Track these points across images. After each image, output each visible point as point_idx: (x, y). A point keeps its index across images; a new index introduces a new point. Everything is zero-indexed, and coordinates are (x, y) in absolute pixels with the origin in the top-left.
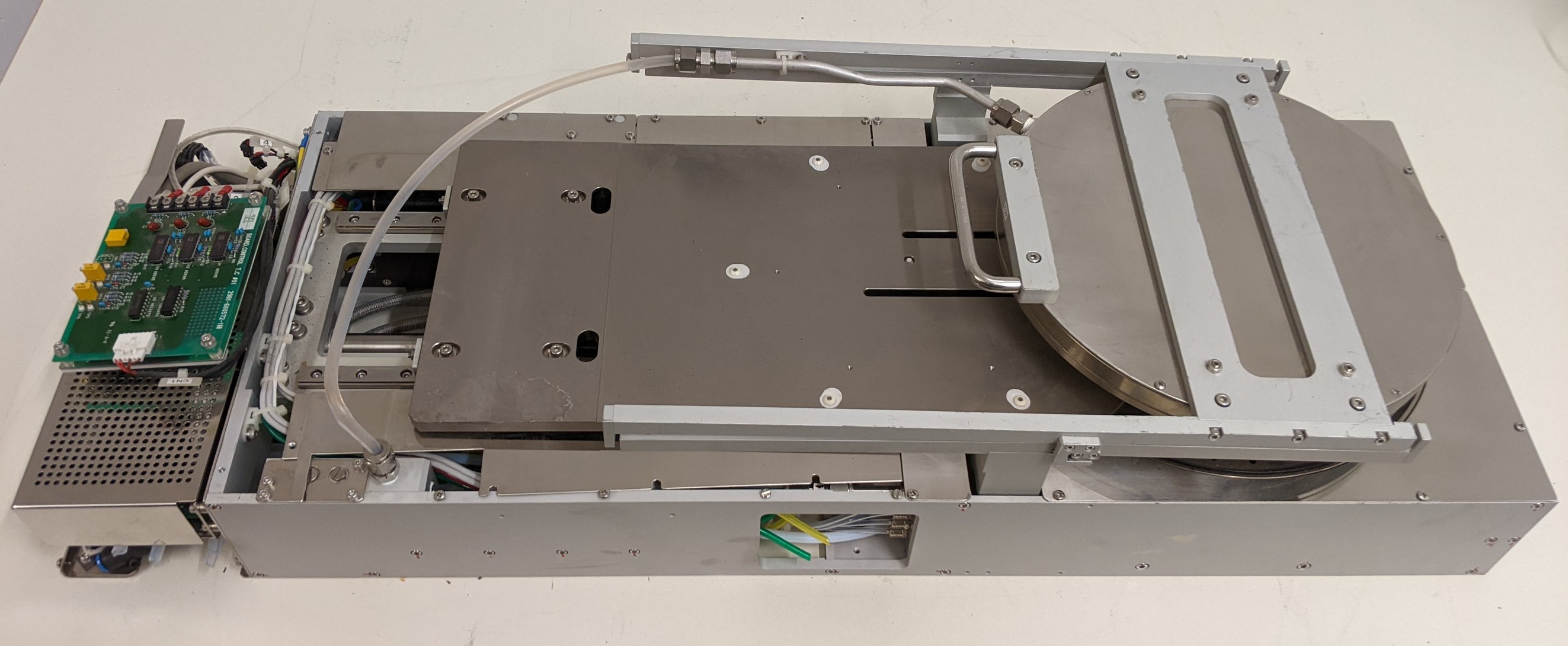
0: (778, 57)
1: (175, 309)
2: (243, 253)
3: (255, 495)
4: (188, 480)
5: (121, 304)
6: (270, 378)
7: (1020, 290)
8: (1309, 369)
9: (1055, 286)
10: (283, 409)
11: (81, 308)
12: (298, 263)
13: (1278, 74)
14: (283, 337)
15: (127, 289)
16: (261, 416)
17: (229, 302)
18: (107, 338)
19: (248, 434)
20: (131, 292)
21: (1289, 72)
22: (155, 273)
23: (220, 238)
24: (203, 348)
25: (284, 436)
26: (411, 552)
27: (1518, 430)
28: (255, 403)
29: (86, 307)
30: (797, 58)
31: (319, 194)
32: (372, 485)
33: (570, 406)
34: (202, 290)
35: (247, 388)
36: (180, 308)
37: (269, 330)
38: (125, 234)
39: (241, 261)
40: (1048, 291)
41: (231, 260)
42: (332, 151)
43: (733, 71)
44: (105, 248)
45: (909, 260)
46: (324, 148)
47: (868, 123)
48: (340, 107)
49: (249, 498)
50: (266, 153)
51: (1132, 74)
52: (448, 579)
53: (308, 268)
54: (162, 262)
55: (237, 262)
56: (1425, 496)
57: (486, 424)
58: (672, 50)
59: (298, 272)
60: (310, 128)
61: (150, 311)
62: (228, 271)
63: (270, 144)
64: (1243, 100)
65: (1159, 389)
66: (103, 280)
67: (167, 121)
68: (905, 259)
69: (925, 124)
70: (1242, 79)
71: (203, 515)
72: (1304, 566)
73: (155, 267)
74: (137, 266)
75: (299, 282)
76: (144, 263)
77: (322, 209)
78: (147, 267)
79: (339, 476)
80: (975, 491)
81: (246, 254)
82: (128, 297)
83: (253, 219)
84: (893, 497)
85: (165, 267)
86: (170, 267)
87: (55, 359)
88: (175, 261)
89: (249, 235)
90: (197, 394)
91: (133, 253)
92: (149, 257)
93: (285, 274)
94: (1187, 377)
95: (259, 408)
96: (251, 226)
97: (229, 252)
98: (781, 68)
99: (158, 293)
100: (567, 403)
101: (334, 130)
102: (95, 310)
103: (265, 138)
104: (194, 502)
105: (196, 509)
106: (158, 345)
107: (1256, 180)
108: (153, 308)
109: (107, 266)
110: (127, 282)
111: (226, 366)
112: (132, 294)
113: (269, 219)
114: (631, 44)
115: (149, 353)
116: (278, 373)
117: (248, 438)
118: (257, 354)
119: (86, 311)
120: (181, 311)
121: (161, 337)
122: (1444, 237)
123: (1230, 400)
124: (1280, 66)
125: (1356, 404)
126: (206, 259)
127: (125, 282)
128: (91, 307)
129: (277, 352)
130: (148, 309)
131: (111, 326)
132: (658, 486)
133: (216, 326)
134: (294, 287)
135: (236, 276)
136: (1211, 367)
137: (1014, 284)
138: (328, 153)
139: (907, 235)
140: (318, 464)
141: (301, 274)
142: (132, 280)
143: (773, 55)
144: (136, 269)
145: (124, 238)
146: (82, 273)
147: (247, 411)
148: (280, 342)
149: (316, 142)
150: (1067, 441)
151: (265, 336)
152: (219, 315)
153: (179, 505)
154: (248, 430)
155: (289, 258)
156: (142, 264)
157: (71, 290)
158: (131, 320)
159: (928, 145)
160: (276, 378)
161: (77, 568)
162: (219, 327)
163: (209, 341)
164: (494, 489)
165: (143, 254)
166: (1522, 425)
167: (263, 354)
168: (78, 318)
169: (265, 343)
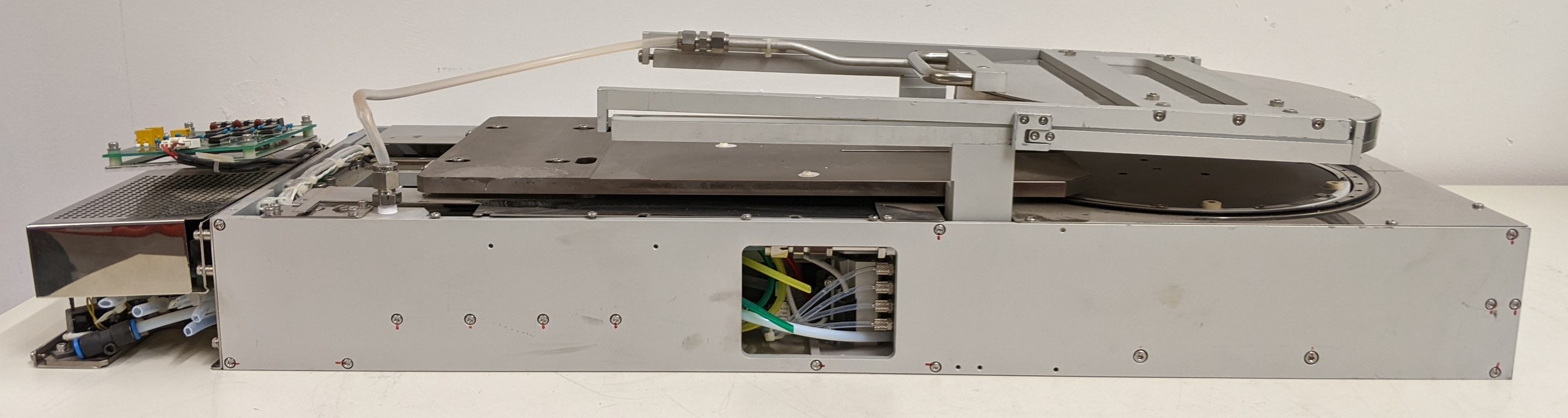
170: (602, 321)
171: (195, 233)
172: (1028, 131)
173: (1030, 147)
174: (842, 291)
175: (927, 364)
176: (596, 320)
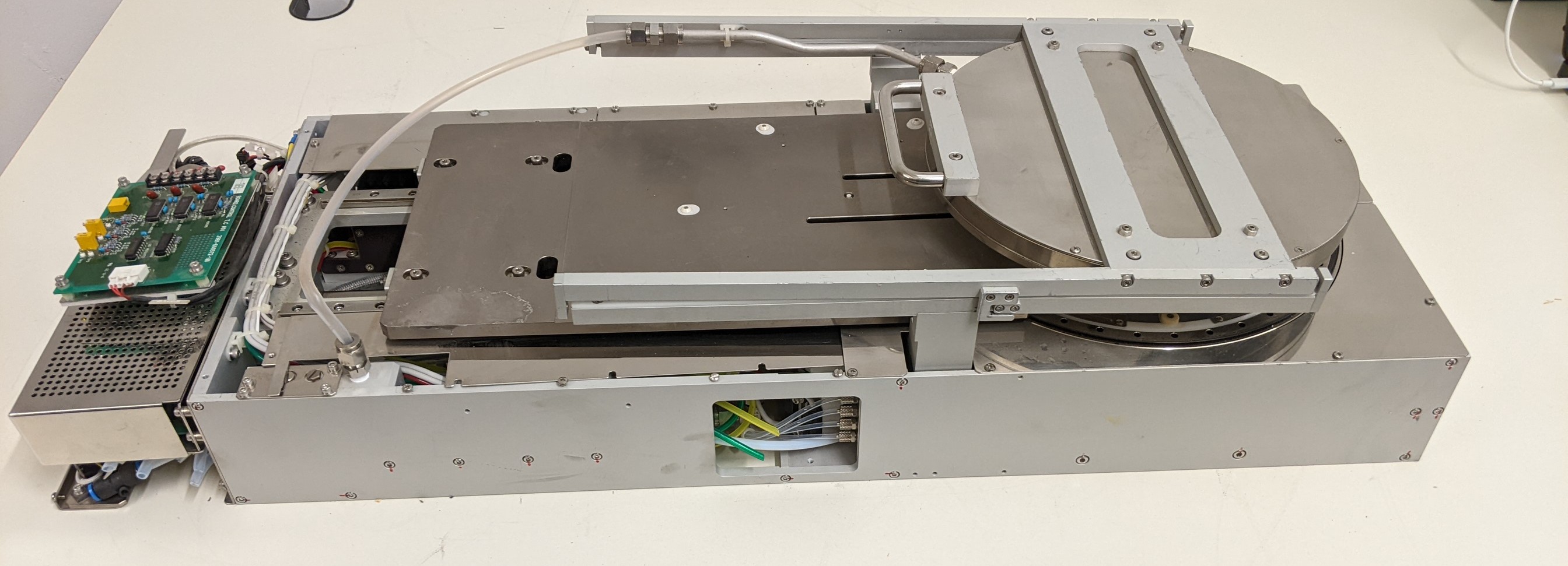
0: (722, 28)
1: (167, 249)
2: (233, 209)
3: (235, 394)
4: (174, 386)
5: (119, 251)
6: (254, 309)
7: (943, 182)
8: (1214, 229)
9: (976, 175)
10: (265, 334)
11: (83, 255)
12: (284, 224)
13: (1183, 32)
14: (268, 277)
15: (126, 240)
16: (244, 338)
17: (218, 243)
18: (104, 274)
19: (231, 353)
20: (128, 242)
21: (1193, 28)
22: (152, 228)
23: (212, 198)
24: (191, 274)
25: (262, 354)
26: (385, 462)
27: (1429, 304)
28: (240, 328)
29: (87, 254)
30: (740, 29)
31: (304, 176)
32: (344, 382)
33: (530, 311)
34: (193, 236)
35: (232, 316)
36: (172, 249)
37: (254, 274)
38: (126, 201)
39: (230, 214)
40: (969, 180)
41: (221, 215)
42: (318, 145)
43: (681, 42)
44: (107, 213)
45: (849, 196)
46: (311, 142)
47: (813, 105)
48: (325, 112)
49: (231, 397)
50: (259, 156)
51: (1046, 32)
52: (421, 499)
53: (293, 229)
54: (158, 220)
55: (226, 215)
56: (1340, 354)
57: (451, 327)
58: (624, 26)
59: (283, 231)
60: (299, 129)
61: (145, 254)
62: (217, 222)
63: (264, 150)
64: (1150, 47)
65: (1075, 253)
66: (105, 235)
67: (170, 131)
68: (845, 196)
69: (865, 104)
70: (1149, 32)
71: (187, 418)
72: (1240, 454)
73: (152, 224)
74: (136, 224)
75: (283, 240)
76: (142, 222)
77: (307, 187)
78: (144, 225)
79: (314, 377)
80: (911, 367)
81: (235, 210)
82: (126, 246)
83: (243, 186)
84: (834, 376)
85: (161, 224)
86: (165, 223)
87: (56, 292)
88: (170, 218)
89: (239, 197)
90: (186, 324)
91: (132, 215)
92: (146, 216)
93: (271, 234)
94: (1100, 240)
95: (243, 332)
96: (241, 191)
97: (219, 208)
98: (724, 38)
99: (153, 241)
100: (527, 309)
101: (320, 130)
102: (96, 256)
103: (258, 144)
104: (179, 402)
105: (180, 412)
106: (150, 276)
107: (1163, 102)
108: (148, 250)
109: (109, 225)
110: (126, 235)
111: (213, 292)
112: (129, 243)
113: (258, 190)
114: (587, 24)
115: (141, 281)
116: (262, 304)
117: (231, 357)
118: (242, 292)
119: (87, 257)
120: (174, 252)
121: (154, 270)
122: (1341, 140)
123: (1139, 253)
124: (1185, 26)
125: (1260, 255)
126: (198, 215)
127: (124, 235)
128: (91, 254)
129: (261, 289)
130: (143, 252)
131: (108, 266)
132: (613, 375)
133: (204, 259)
134: (279, 244)
135: (226, 225)
136: (1123, 231)
137: (938, 177)
138: (314, 146)
139: (846, 178)
140: (293, 368)
141: (286, 234)
142: (130, 234)
143: (717, 27)
144: (134, 227)
145: (125, 204)
146: (85, 227)
147: (231, 334)
148: (264, 283)
149: (304, 140)
150: (987, 290)
151: (251, 280)
152: (208, 252)
153: (165, 406)
154: (231, 350)
155: (276, 220)
156: (140, 223)
157: (74, 239)
158: (127, 261)
159: (867, 112)
160: (259, 309)
161: (70, 500)
162: (207, 260)
163: (197, 267)
164: (459, 382)
165: (141, 216)
166: (1433, 299)
167: (247, 293)
168: (79, 262)
169: (251, 285)
170: (584, 458)
171: (175, 411)
172: (993, 307)
173: (995, 318)
174: (808, 404)
175: (886, 474)
176: (579, 458)
